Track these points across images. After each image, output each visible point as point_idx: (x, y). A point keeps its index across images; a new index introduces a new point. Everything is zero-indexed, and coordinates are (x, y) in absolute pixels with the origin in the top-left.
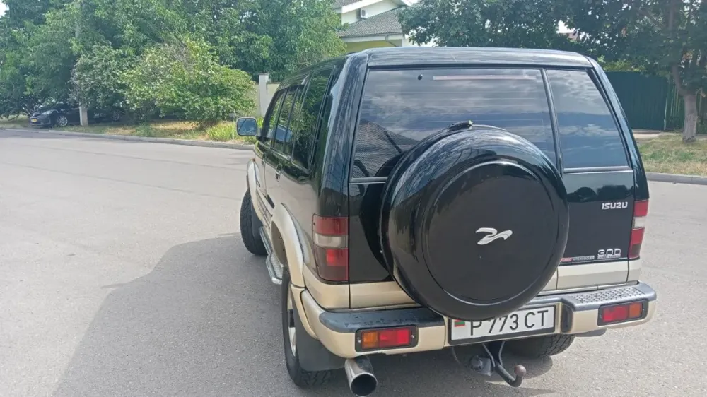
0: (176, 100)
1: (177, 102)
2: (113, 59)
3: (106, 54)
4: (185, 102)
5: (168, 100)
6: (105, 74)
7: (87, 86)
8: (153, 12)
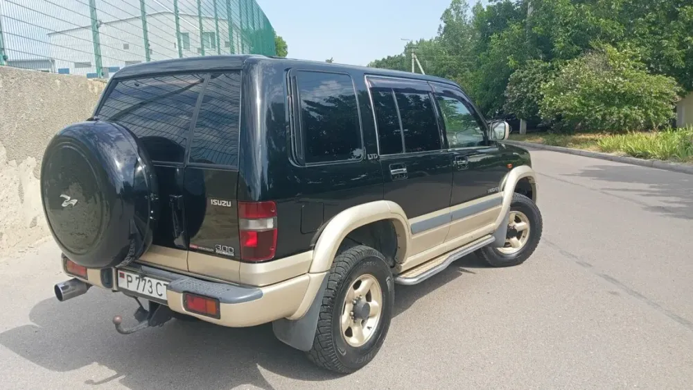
0: (578, 110)
1: (579, 112)
2: (540, 71)
3: (536, 67)
4: (589, 111)
5: (571, 110)
6: (530, 87)
7: (514, 98)
8: (586, 23)
